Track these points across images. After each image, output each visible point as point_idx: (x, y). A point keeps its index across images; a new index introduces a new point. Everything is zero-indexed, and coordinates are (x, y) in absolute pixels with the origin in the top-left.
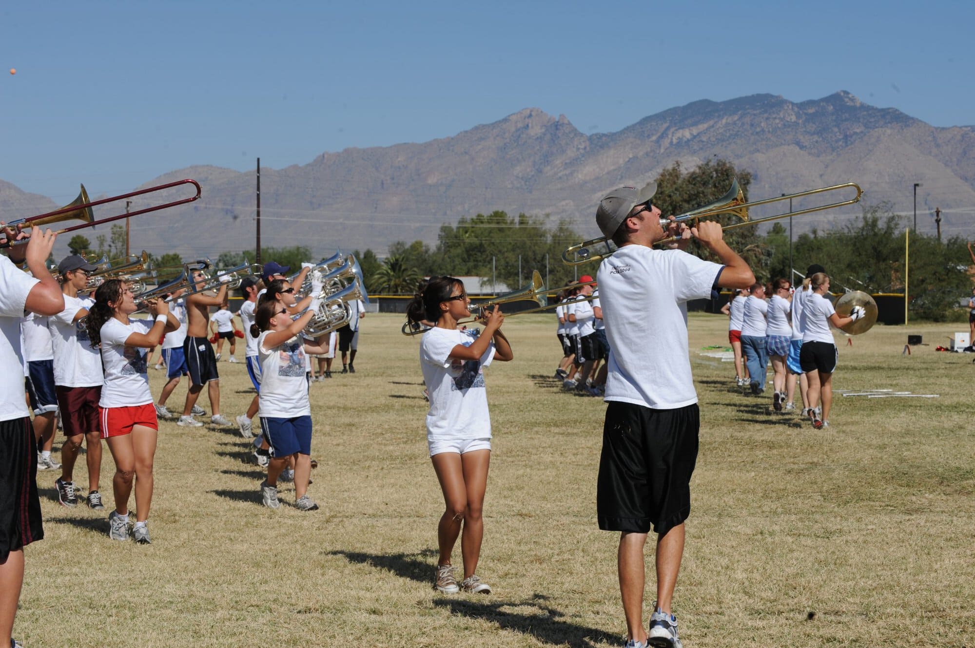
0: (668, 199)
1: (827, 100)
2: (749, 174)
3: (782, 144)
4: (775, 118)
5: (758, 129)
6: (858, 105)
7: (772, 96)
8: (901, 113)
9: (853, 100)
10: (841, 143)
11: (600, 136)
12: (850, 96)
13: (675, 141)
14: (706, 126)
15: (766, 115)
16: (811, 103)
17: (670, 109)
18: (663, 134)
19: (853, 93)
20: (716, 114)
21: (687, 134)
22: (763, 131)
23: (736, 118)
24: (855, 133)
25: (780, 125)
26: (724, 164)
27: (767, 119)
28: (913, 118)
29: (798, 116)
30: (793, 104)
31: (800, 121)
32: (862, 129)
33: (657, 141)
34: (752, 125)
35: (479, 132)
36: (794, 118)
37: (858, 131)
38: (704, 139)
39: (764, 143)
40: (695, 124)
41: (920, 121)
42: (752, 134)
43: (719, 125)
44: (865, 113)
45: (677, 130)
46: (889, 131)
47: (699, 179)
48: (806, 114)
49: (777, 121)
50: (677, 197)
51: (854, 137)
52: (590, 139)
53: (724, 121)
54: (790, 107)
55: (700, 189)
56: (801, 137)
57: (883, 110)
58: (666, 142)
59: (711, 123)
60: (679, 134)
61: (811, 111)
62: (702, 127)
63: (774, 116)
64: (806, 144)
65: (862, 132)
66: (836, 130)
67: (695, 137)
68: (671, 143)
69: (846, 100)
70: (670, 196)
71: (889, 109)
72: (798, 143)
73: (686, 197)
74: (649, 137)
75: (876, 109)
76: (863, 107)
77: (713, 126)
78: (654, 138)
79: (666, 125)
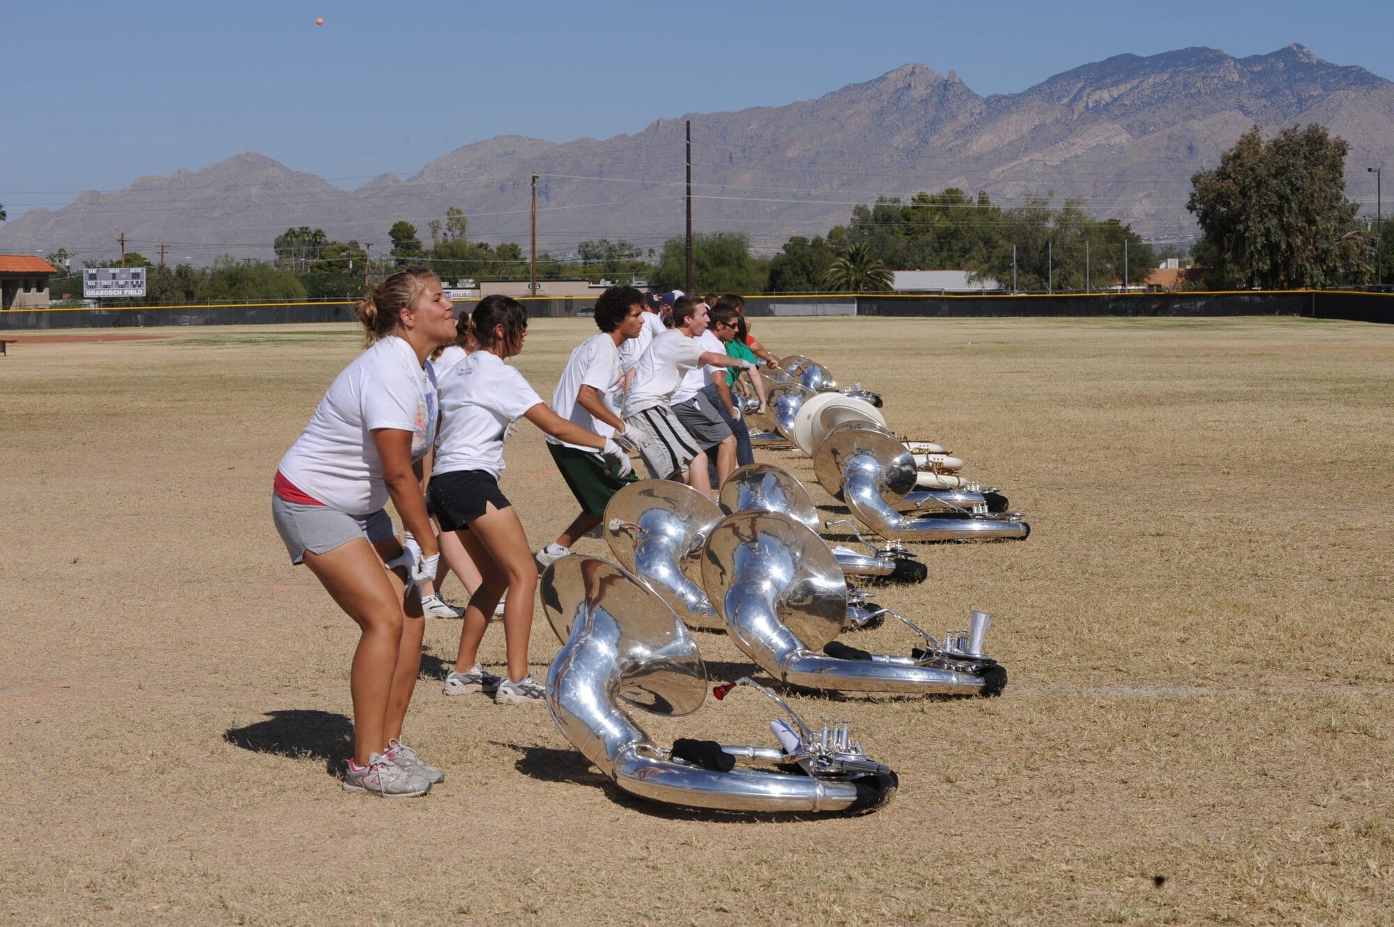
0: (1250, 173)
1: (1277, 55)
3: (1222, 109)
4: (1214, 77)
5: (1193, 91)
6: (1315, 62)
7: (1210, 50)
8: (1368, 73)
9: (1308, 55)
10: (1294, 108)
11: (998, 99)
12: (1305, 51)
13: (1091, 105)
14: (1129, 86)
15: (1202, 74)
16: (1256, 59)
17: (1085, 66)
18: (1076, 96)
19: (1308, 47)
20: (1142, 72)
21: (1105, 96)
22: (1199, 92)
23: (1166, 76)
24: (1313, 96)
25: (1219, 86)
27: (1204, 78)
28: (1380, 79)
29: (1242, 75)
30: (1234, 59)
31: (1244, 81)
32: (1320, 91)
33: (1070, 105)
34: (1185, 85)
35: (851, 93)
36: (1236, 77)
37: (1315, 93)
38: (1127, 102)
39: (1200, 107)
40: (1115, 84)
41: (1389, 82)
42: (1186, 96)
43: (1145, 85)
44: (1323, 72)
45: (1093, 91)
46: (1353, 95)
47: (1286, 148)
48: (1252, 72)
49: (1216, 81)
50: (1262, 171)
51: (1310, 102)
52: (987, 101)
53: (1151, 80)
54: (1232, 64)
55: (1291, 161)
56: (1245, 101)
57: (1345, 68)
58: (1080, 106)
59: (1136, 82)
60: (1096, 96)
61: (1257, 69)
62: (1124, 87)
63: (1212, 75)
64: (1253, 109)
65: (1319, 95)
66: (1288, 92)
67: (1115, 100)
68: (1087, 106)
69: (1300, 55)
70: (1253, 169)
71: (1351, 67)
72: (1241, 108)
73: (1273, 171)
74: (1059, 99)
75: (1337, 67)
76: (1321, 65)
77: (1137, 87)
78: (1065, 101)
79: (1079, 85)
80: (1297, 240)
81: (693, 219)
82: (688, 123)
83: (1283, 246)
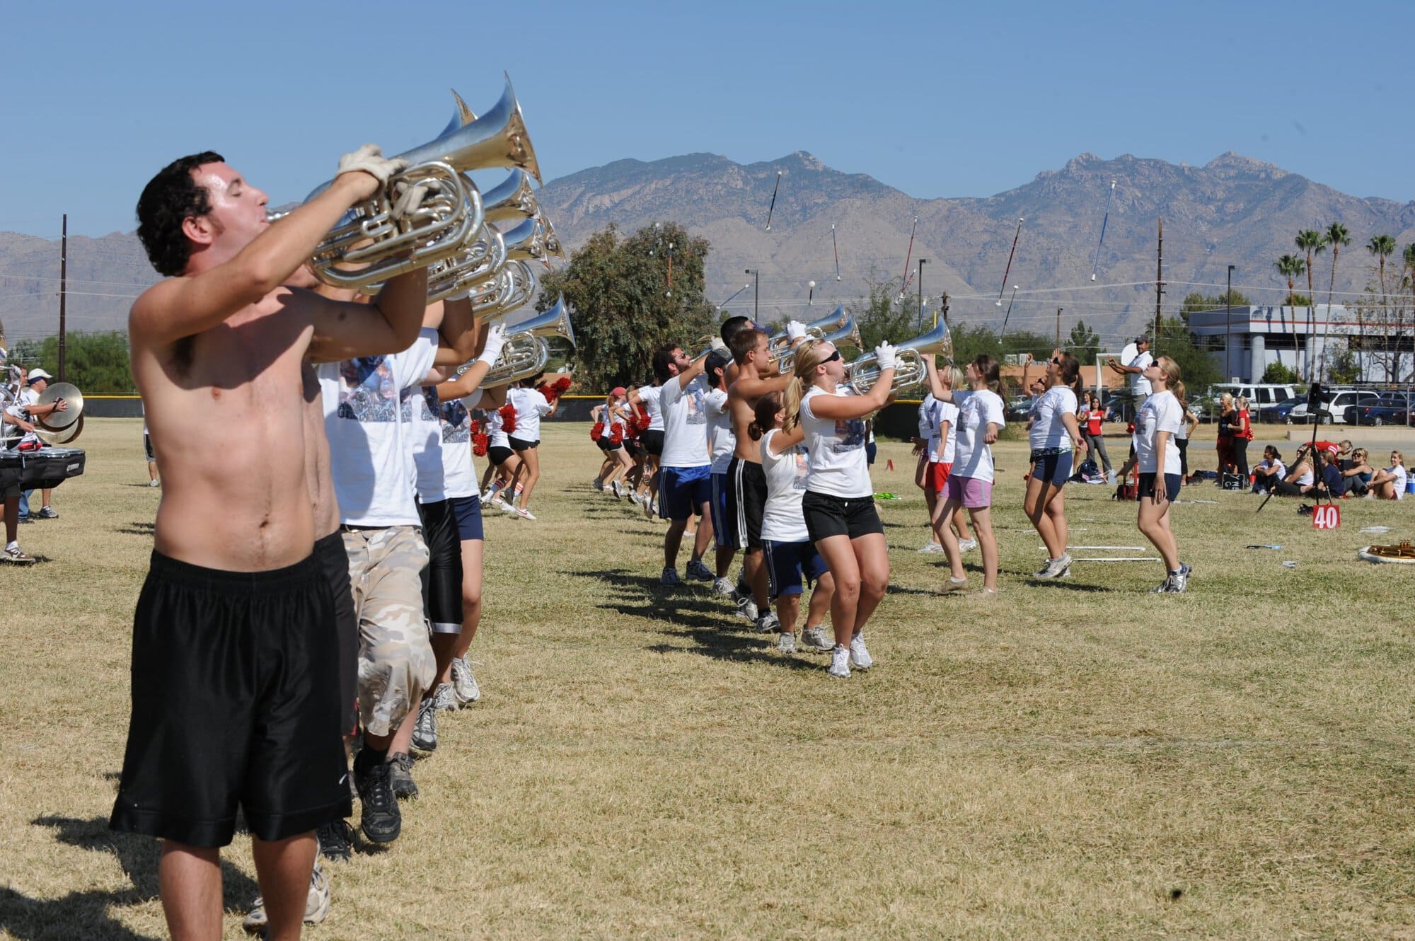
0: (599, 272)
1: (782, 162)
2: (706, 241)
3: (725, 216)
4: (717, 184)
5: (695, 197)
6: (820, 169)
7: (713, 156)
8: (874, 181)
9: (814, 162)
10: (797, 216)
12: (811, 158)
13: (591, 210)
14: (630, 191)
15: (705, 180)
16: (761, 166)
17: (587, 170)
18: (576, 200)
19: (815, 154)
20: (644, 178)
21: (606, 201)
22: (702, 199)
23: (668, 182)
24: (816, 204)
25: (722, 193)
26: (674, 229)
27: (707, 184)
28: (888, 187)
29: (746, 183)
30: (739, 166)
31: (748, 188)
32: (825, 199)
33: (569, 210)
34: (688, 192)
36: (740, 184)
37: (820, 201)
38: (628, 207)
39: (702, 214)
40: (616, 189)
41: (897, 191)
42: (688, 203)
43: (647, 191)
44: (829, 179)
45: (594, 196)
46: (858, 203)
48: (755, 179)
49: (719, 187)
50: (611, 271)
51: (814, 210)
53: (653, 186)
54: (736, 170)
55: (642, 261)
56: (749, 208)
57: (851, 176)
58: (580, 211)
59: (637, 188)
60: (597, 201)
61: (761, 176)
62: (625, 193)
63: (715, 181)
64: (756, 216)
65: (824, 203)
66: (792, 199)
67: (616, 205)
68: (587, 212)
69: (806, 163)
70: (602, 269)
71: (857, 175)
72: (744, 215)
73: (623, 270)
74: (559, 203)
75: (844, 174)
76: (827, 172)
77: (639, 192)
78: (565, 205)
79: (580, 190)
80: (647, 343)
81: (67, 316)
82: (65, 217)
83: (633, 349)
